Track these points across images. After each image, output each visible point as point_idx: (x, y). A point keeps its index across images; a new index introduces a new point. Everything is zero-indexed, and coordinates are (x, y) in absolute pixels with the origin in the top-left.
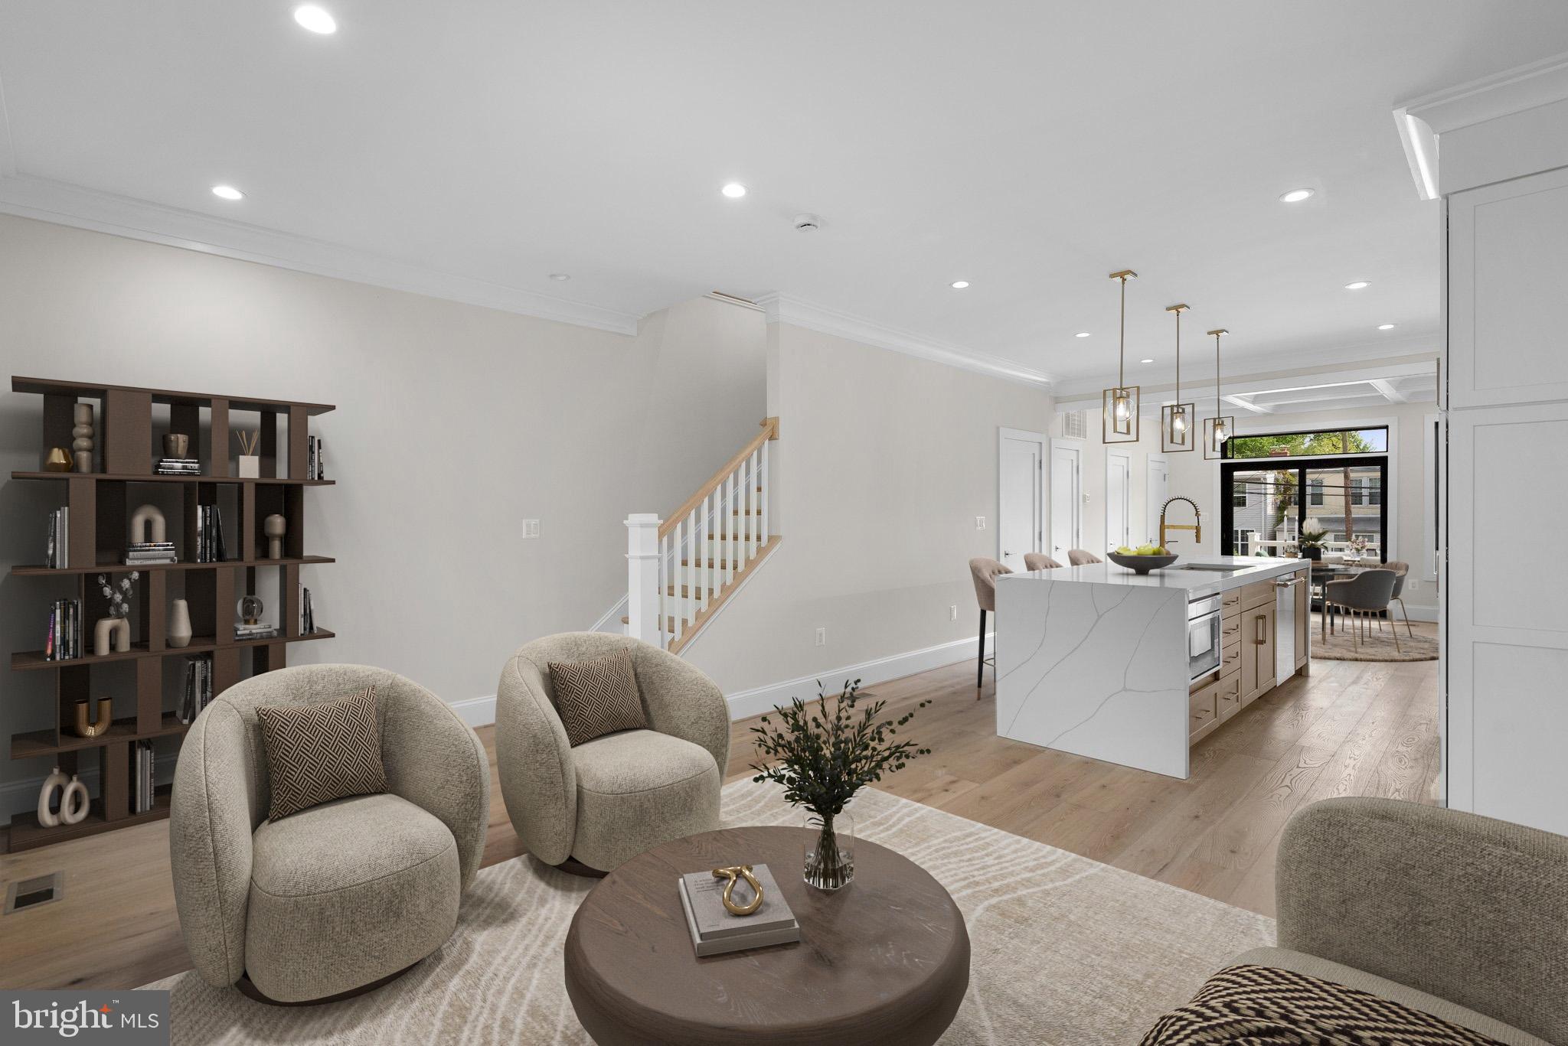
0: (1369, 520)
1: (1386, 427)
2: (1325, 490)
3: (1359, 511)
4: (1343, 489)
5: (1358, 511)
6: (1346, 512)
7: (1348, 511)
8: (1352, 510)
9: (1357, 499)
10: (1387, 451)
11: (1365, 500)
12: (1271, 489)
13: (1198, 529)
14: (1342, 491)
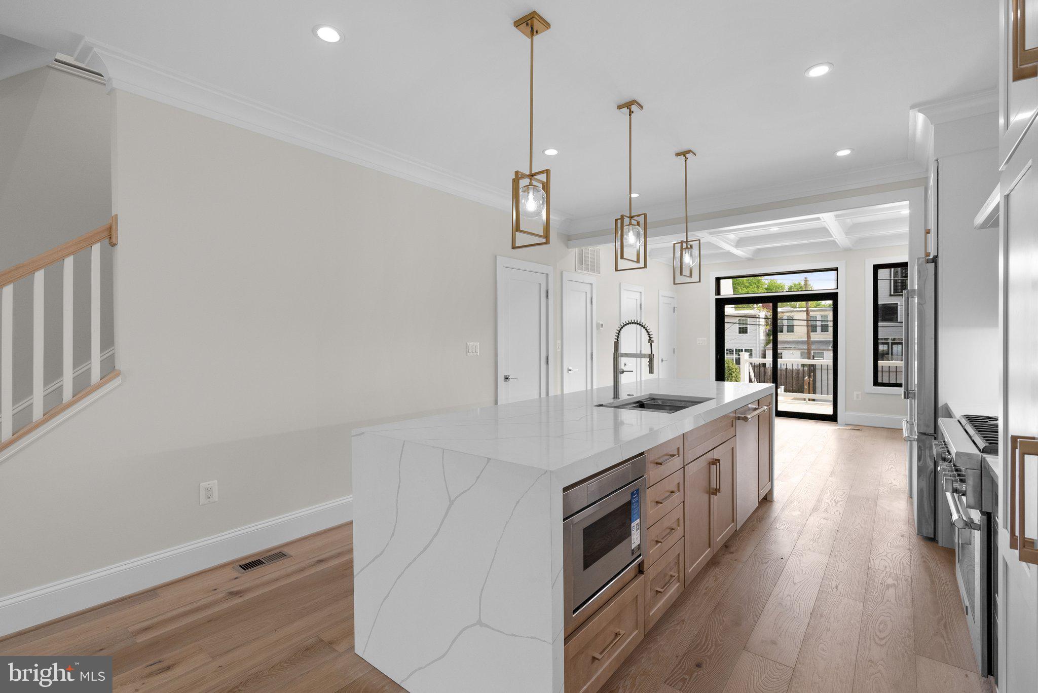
0: (825, 343)
1: (836, 269)
2: (795, 323)
3: (817, 336)
4: (806, 321)
5: (815, 337)
6: (807, 337)
7: (809, 336)
8: (811, 336)
9: (813, 328)
10: (837, 289)
11: (819, 329)
12: (762, 322)
13: (651, 357)
14: (805, 323)
